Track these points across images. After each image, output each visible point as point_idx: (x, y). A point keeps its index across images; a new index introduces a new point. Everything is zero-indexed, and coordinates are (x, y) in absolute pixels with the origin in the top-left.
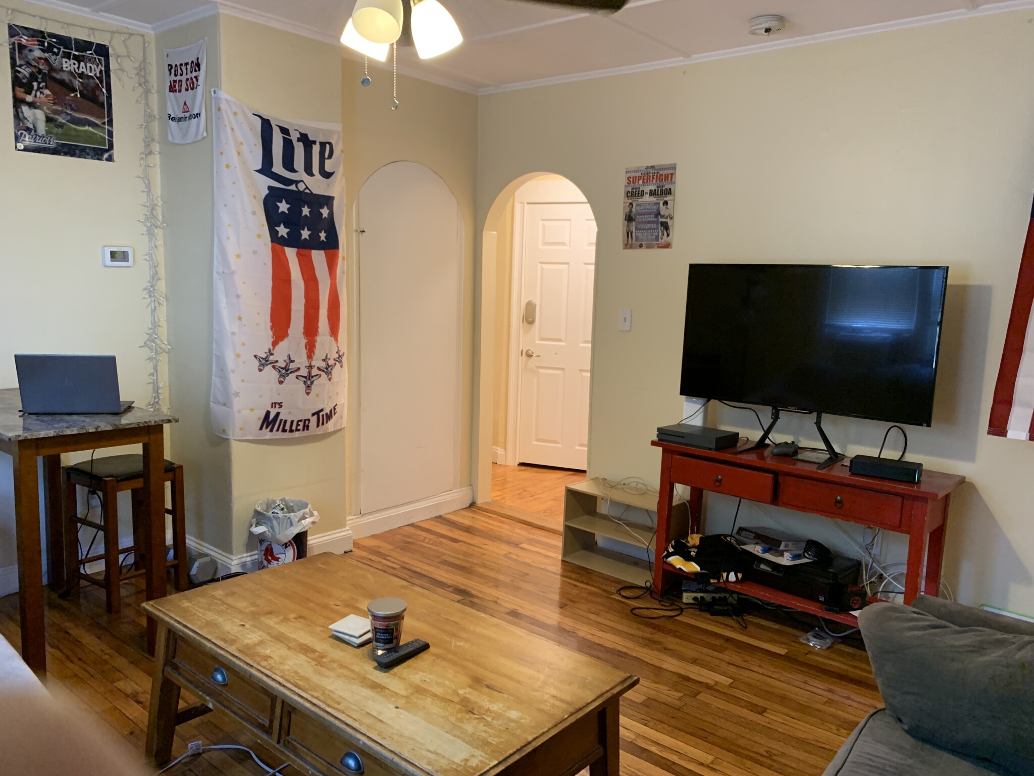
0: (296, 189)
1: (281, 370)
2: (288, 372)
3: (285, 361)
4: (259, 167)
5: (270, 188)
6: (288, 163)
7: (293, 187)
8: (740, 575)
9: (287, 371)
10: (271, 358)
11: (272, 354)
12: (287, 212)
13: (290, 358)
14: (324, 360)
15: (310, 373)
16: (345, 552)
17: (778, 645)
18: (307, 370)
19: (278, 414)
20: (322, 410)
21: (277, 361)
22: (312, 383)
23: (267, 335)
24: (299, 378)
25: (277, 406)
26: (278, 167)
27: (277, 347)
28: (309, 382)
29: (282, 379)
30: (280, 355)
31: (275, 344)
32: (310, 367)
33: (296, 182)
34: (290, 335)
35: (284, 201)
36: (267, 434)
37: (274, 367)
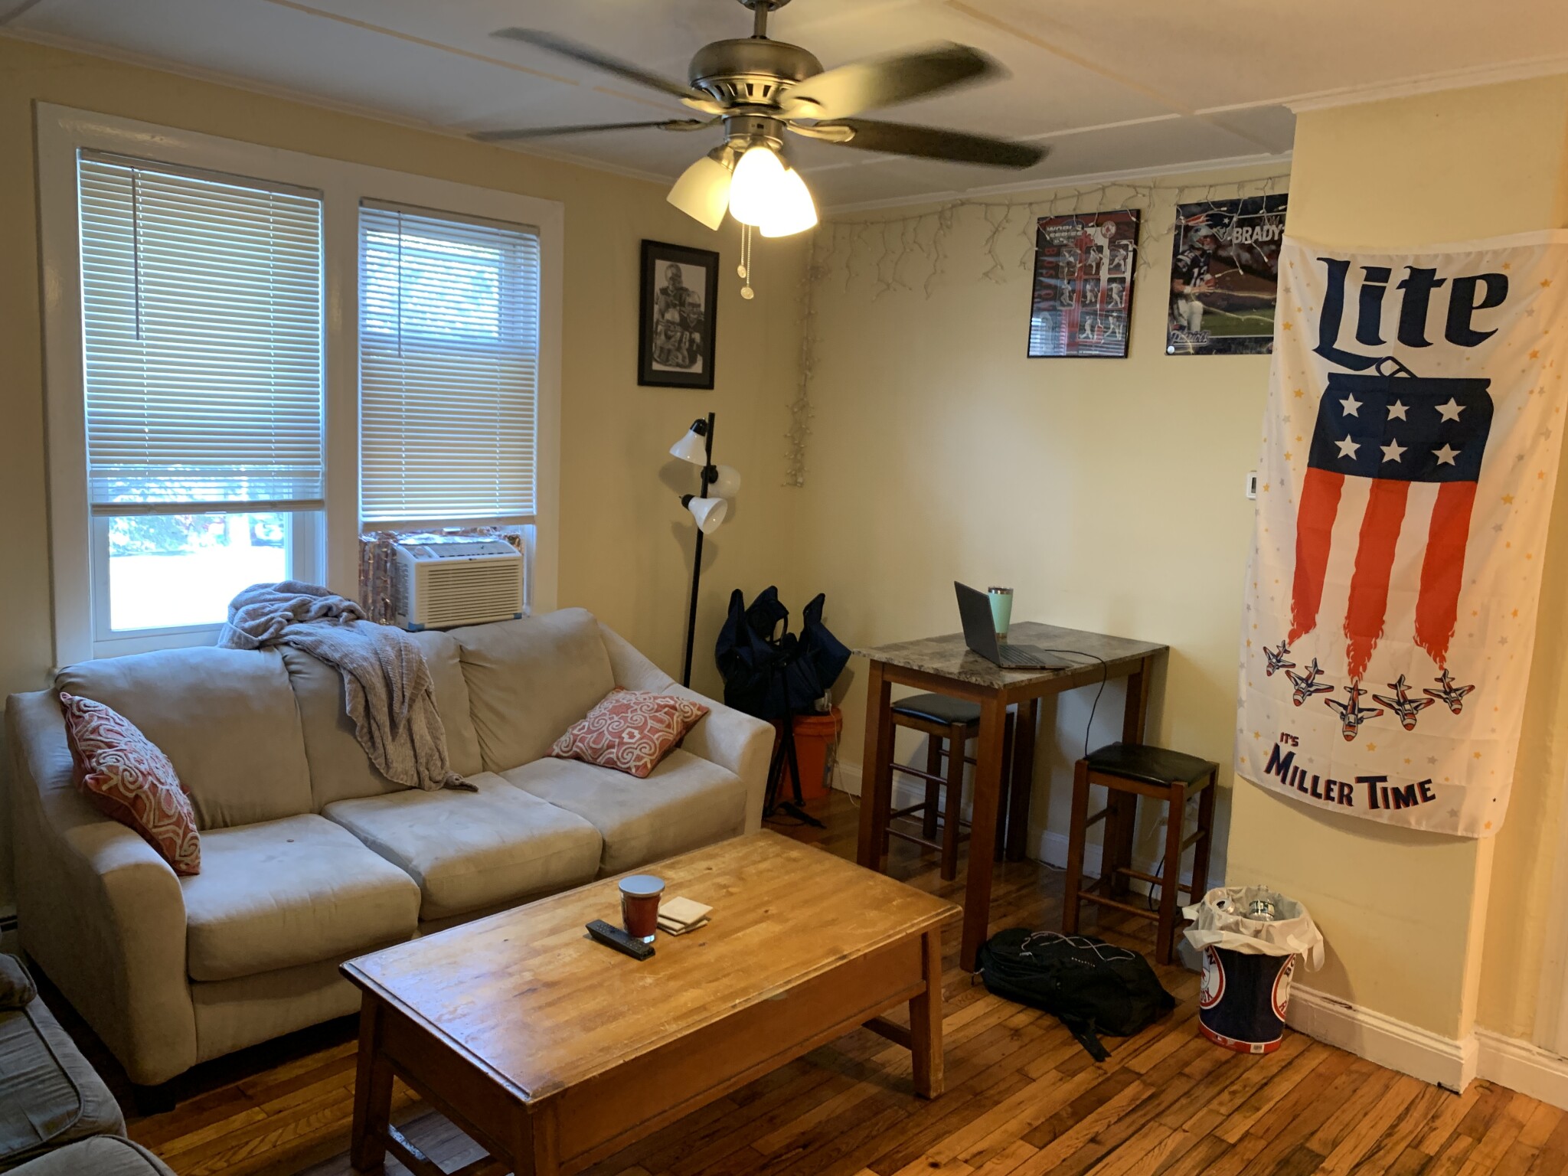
0: (1378, 374)
1: (1299, 682)
2: (1312, 689)
3: (1306, 667)
4: (1317, 344)
5: (1331, 376)
6: (1368, 332)
7: (1371, 371)
9: (1311, 685)
10: (1285, 657)
11: (1286, 651)
12: (1356, 414)
13: (1316, 665)
14: (1394, 686)
15: (1354, 701)
16: (1439, 1085)
18: (1349, 695)
19: (1291, 755)
20: (1384, 779)
21: (1293, 665)
22: (1360, 720)
23: (1283, 618)
24: (1331, 704)
25: (1290, 741)
26: (1347, 340)
27: (1297, 642)
28: (1352, 718)
29: (1299, 698)
30: (1301, 655)
31: (1293, 636)
32: (1355, 691)
33: (1378, 362)
34: (1317, 627)
35: (1351, 397)
36: (1273, 780)
37: (1288, 673)
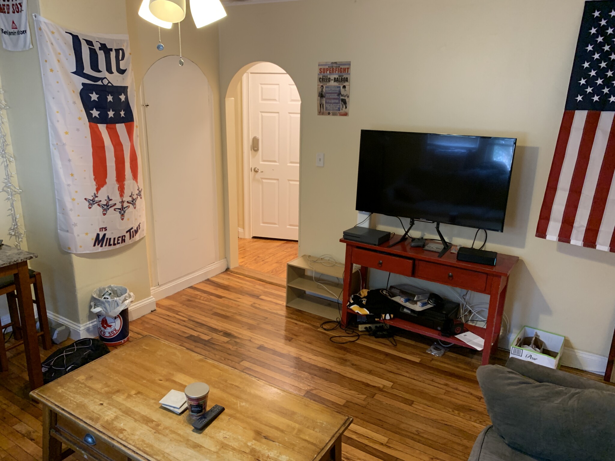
0: (102, 84)
1: (104, 206)
2: (109, 207)
3: (105, 200)
4: (75, 70)
5: (83, 84)
6: (95, 66)
7: (100, 83)
8: (392, 316)
9: (108, 206)
10: (96, 199)
11: (97, 197)
12: (97, 100)
13: (109, 198)
14: (130, 196)
15: (122, 206)
17: (415, 356)
18: (121, 204)
19: (105, 235)
20: (132, 228)
21: (100, 201)
22: (125, 212)
23: (93, 185)
24: (116, 210)
25: (104, 230)
26: (88, 70)
27: (100, 192)
28: (122, 212)
29: (105, 212)
30: (102, 197)
31: (98, 190)
32: (123, 202)
33: (102, 79)
34: (107, 183)
35: (94, 93)
36: (98, 249)
37: (99, 205)
